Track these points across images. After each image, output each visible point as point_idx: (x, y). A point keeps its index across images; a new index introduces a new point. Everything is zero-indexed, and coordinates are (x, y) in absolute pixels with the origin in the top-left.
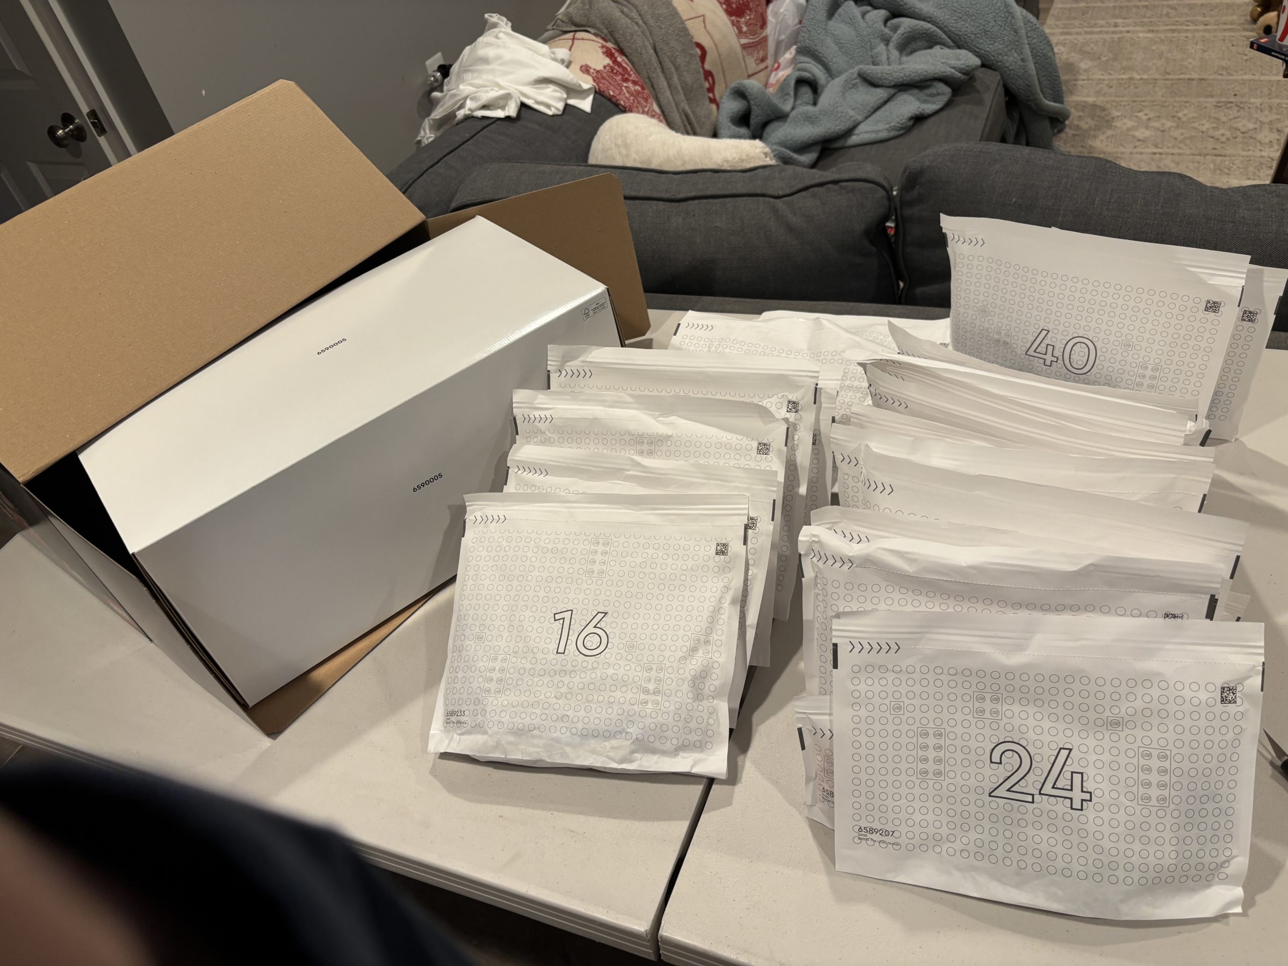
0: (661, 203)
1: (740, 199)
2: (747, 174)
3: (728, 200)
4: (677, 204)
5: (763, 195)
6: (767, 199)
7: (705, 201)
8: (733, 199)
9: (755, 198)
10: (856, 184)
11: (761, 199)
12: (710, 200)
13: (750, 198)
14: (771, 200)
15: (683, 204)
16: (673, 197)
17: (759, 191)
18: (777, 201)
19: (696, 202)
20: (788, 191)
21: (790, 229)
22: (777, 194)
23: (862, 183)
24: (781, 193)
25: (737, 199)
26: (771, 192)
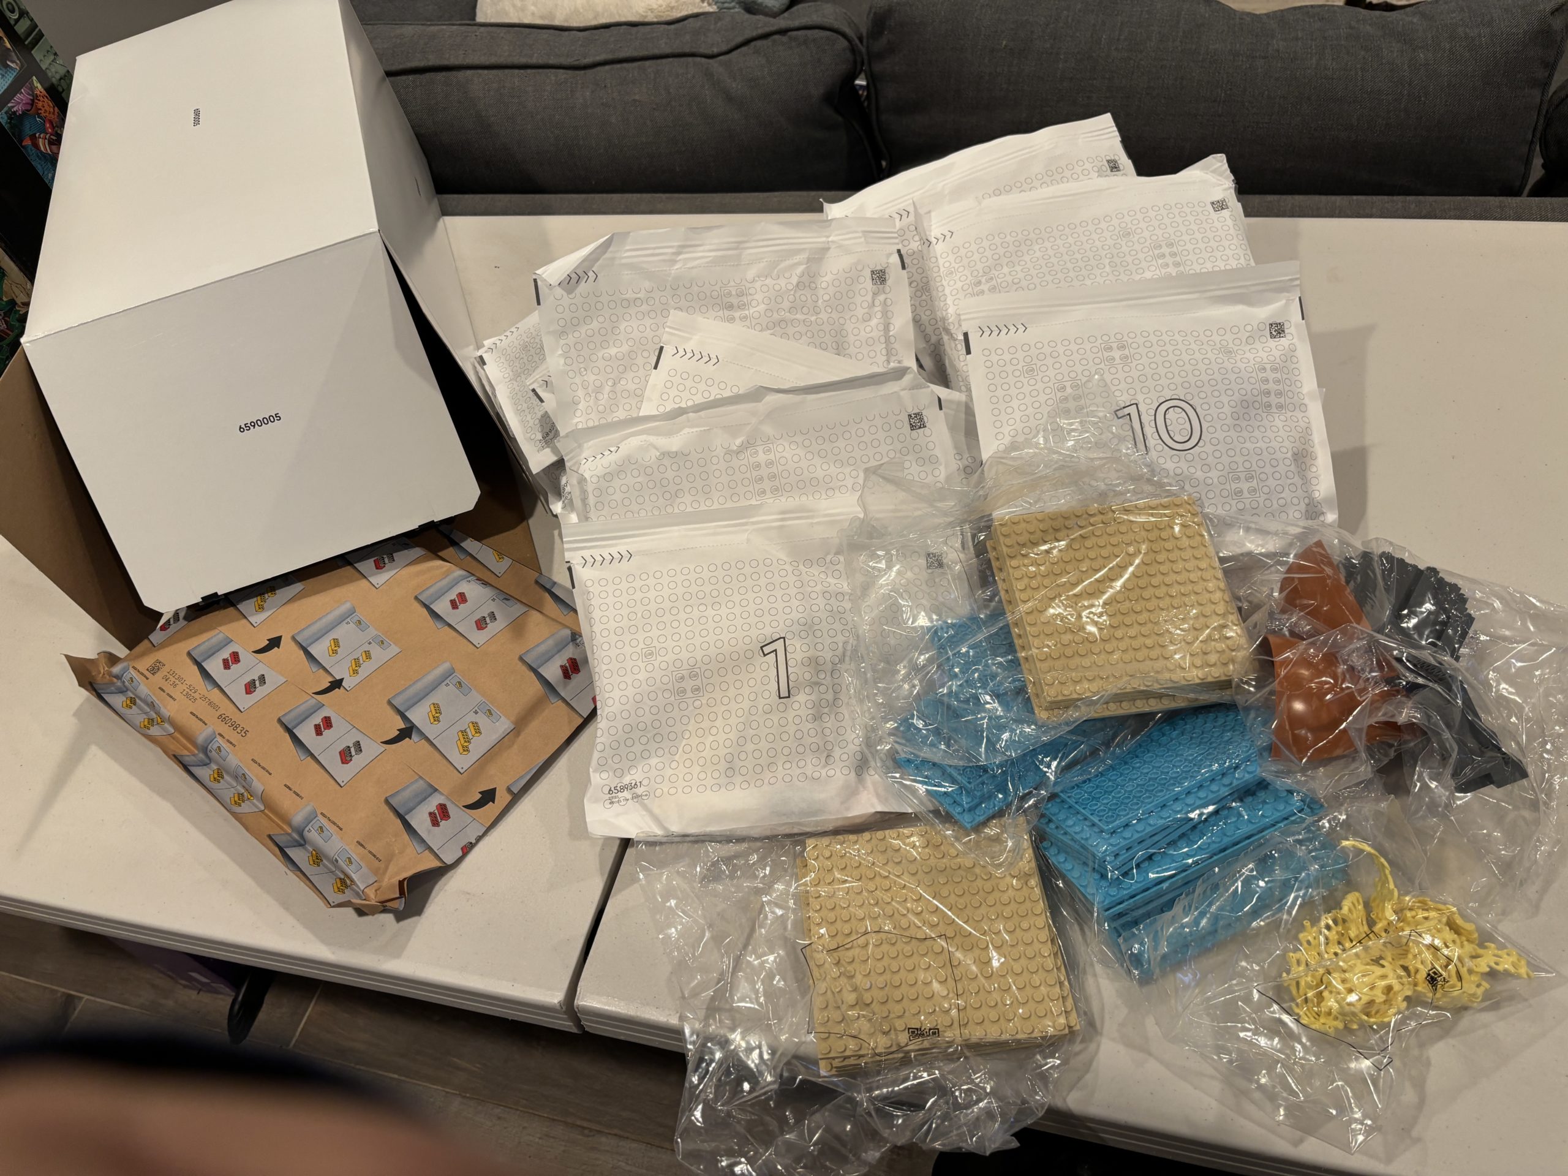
0: (561, 71)
1: (664, 61)
2: (672, 27)
3: (648, 63)
4: (583, 72)
5: (693, 55)
6: (698, 59)
7: (619, 66)
8: (654, 61)
9: (683, 59)
10: (809, 33)
11: (690, 59)
12: (625, 65)
13: (676, 60)
14: (703, 60)
15: (589, 72)
16: (576, 63)
17: (687, 50)
18: (711, 61)
19: (607, 67)
20: (724, 48)
21: (729, 98)
22: (711, 53)
23: (817, 31)
24: (715, 50)
25: (659, 61)
26: (702, 50)
